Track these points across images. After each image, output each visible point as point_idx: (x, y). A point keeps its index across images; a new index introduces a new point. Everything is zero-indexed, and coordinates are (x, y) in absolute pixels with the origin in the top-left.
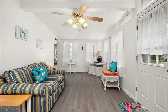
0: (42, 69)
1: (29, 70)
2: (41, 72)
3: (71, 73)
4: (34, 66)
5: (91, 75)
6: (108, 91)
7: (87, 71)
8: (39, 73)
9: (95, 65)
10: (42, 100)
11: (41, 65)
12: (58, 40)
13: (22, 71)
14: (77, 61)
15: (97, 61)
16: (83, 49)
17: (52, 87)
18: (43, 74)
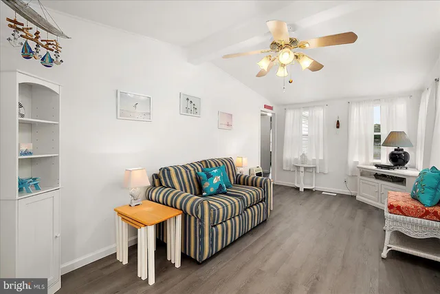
0: (215, 171)
1: (195, 170)
2: (212, 176)
3: (302, 190)
4: (206, 163)
5: (363, 205)
6: (393, 262)
7: (353, 193)
8: (209, 176)
9: (377, 176)
10: (198, 227)
11: (220, 163)
12: (271, 108)
13: (183, 170)
14: (321, 158)
15: (389, 163)
16: (338, 127)
17: (223, 207)
18: (215, 181)
